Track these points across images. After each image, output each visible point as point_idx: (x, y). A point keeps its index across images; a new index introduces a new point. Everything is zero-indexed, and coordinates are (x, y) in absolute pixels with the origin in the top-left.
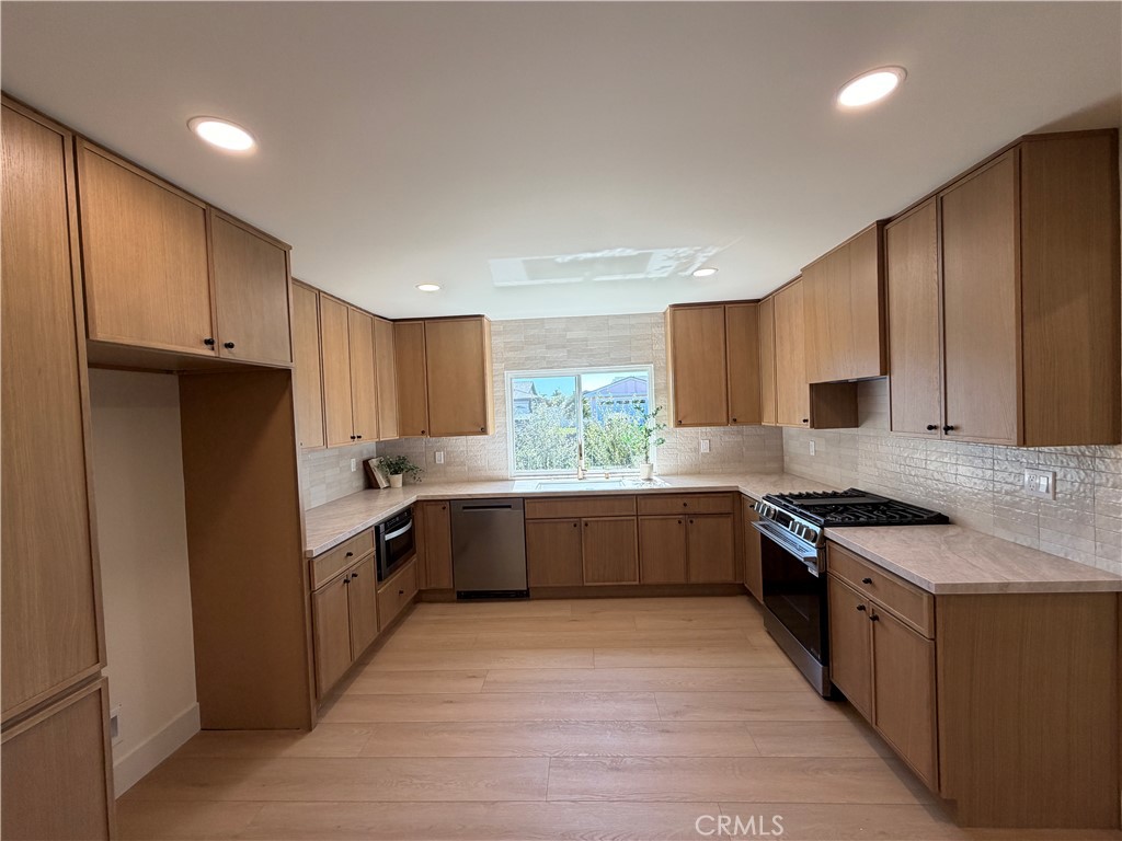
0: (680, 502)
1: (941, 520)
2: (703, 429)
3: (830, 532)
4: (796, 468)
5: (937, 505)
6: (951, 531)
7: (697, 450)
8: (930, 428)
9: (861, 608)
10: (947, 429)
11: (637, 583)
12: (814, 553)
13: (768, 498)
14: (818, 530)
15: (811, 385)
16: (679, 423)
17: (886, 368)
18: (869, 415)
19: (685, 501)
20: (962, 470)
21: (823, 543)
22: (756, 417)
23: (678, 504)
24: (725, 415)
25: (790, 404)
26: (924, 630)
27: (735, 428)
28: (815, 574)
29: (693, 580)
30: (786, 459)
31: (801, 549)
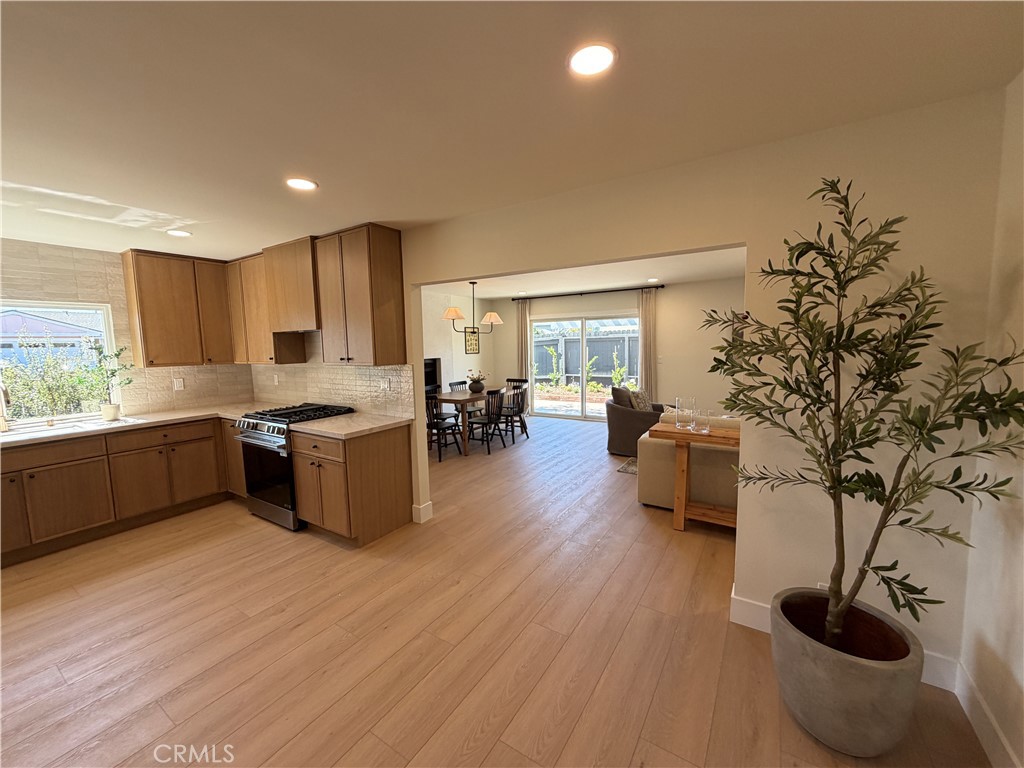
0: (160, 433)
1: (350, 411)
2: (176, 368)
3: (293, 427)
4: (264, 396)
5: (348, 404)
6: (355, 415)
7: (170, 388)
8: (342, 359)
9: (313, 464)
10: (349, 359)
11: (112, 520)
12: (283, 442)
13: (247, 416)
14: (285, 427)
15: (274, 333)
16: (150, 363)
17: (319, 326)
18: (312, 355)
19: (165, 432)
20: (359, 383)
21: (289, 434)
22: (228, 356)
23: (158, 437)
24: (199, 355)
25: (257, 347)
26: (341, 460)
27: (209, 367)
28: (285, 455)
29: (179, 500)
30: (256, 390)
31: (274, 442)
